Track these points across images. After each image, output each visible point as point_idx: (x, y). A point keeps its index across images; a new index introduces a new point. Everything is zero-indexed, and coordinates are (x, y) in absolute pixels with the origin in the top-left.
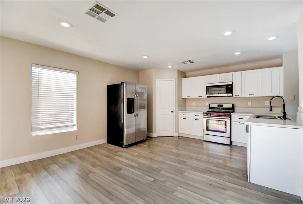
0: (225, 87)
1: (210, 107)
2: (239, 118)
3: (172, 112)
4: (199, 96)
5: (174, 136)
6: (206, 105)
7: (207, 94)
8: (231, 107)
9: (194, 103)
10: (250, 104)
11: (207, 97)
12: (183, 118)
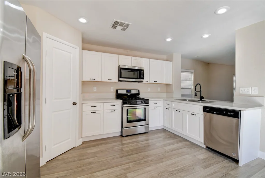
0: (139, 71)
1: (119, 92)
2: (154, 104)
3: (74, 104)
4: (109, 80)
5: (76, 146)
6: (111, 90)
7: (120, 78)
8: (138, 93)
9: (95, 89)
10: (149, 90)
11: (119, 81)
12: (92, 112)
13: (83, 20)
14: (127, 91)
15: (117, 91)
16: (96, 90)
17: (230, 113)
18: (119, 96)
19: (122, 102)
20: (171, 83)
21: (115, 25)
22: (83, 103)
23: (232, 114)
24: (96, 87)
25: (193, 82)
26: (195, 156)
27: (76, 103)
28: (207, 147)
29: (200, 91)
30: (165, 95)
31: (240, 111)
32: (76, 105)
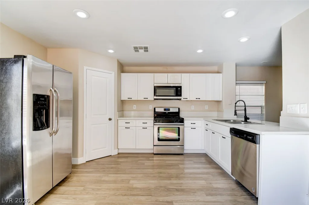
0: (175, 88)
1: (156, 111)
2: (191, 123)
3: (110, 119)
4: (144, 98)
5: (112, 155)
6: (150, 109)
7: (155, 96)
8: (178, 111)
9: (135, 107)
10: (193, 108)
11: (154, 99)
12: (126, 128)
13: (111, 51)
14: (165, 110)
15: (155, 109)
17: (249, 137)
19: (154, 120)
20: (221, 100)
21: (137, 49)
22: (118, 120)
23: (251, 138)
25: (264, 97)
26: (210, 183)
29: (244, 109)
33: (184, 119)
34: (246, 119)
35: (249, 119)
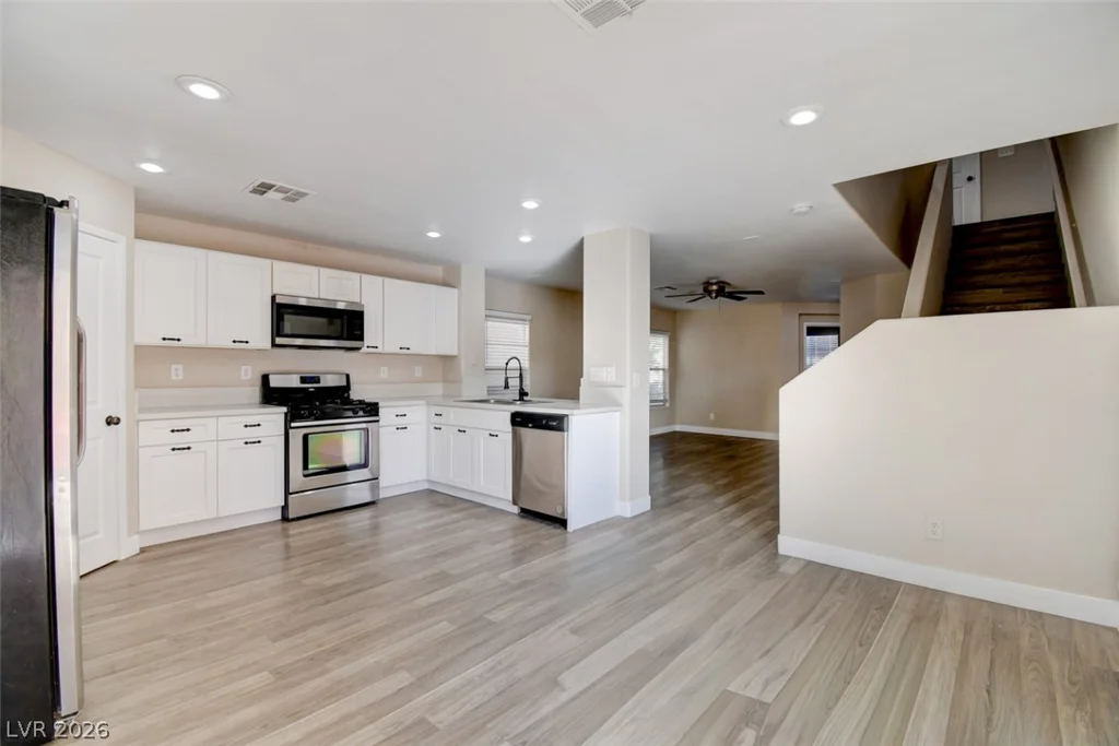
0: (345, 316)
2: (397, 416)
3: (112, 421)
4: (234, 342)
5: (122, 558)
6: (245, 377)
7: (279, 335)
8: (345, 384)
9: (177, 372)
10: (384, 373)
11: (274, 345)
12: (173, 449)
13: (153, 168)
14: (304, 380)
15: (265, 378)
16: (181, 377)
17: (552, 423)
18: (271, 395)
19: (286, 414)
20: (455, 353)
21: (263, 189)
22: (138, 421)
23: (555, 424)
24: (180, 367)
25: (527, 349)
27: (119, 419)
28: (523, 511)
29: (519, 376)
30: (437, 389)
31: (567, 416)
32: (117, 424)
33: (380, 405)
34: (523, 394)
35: (527, 394)
